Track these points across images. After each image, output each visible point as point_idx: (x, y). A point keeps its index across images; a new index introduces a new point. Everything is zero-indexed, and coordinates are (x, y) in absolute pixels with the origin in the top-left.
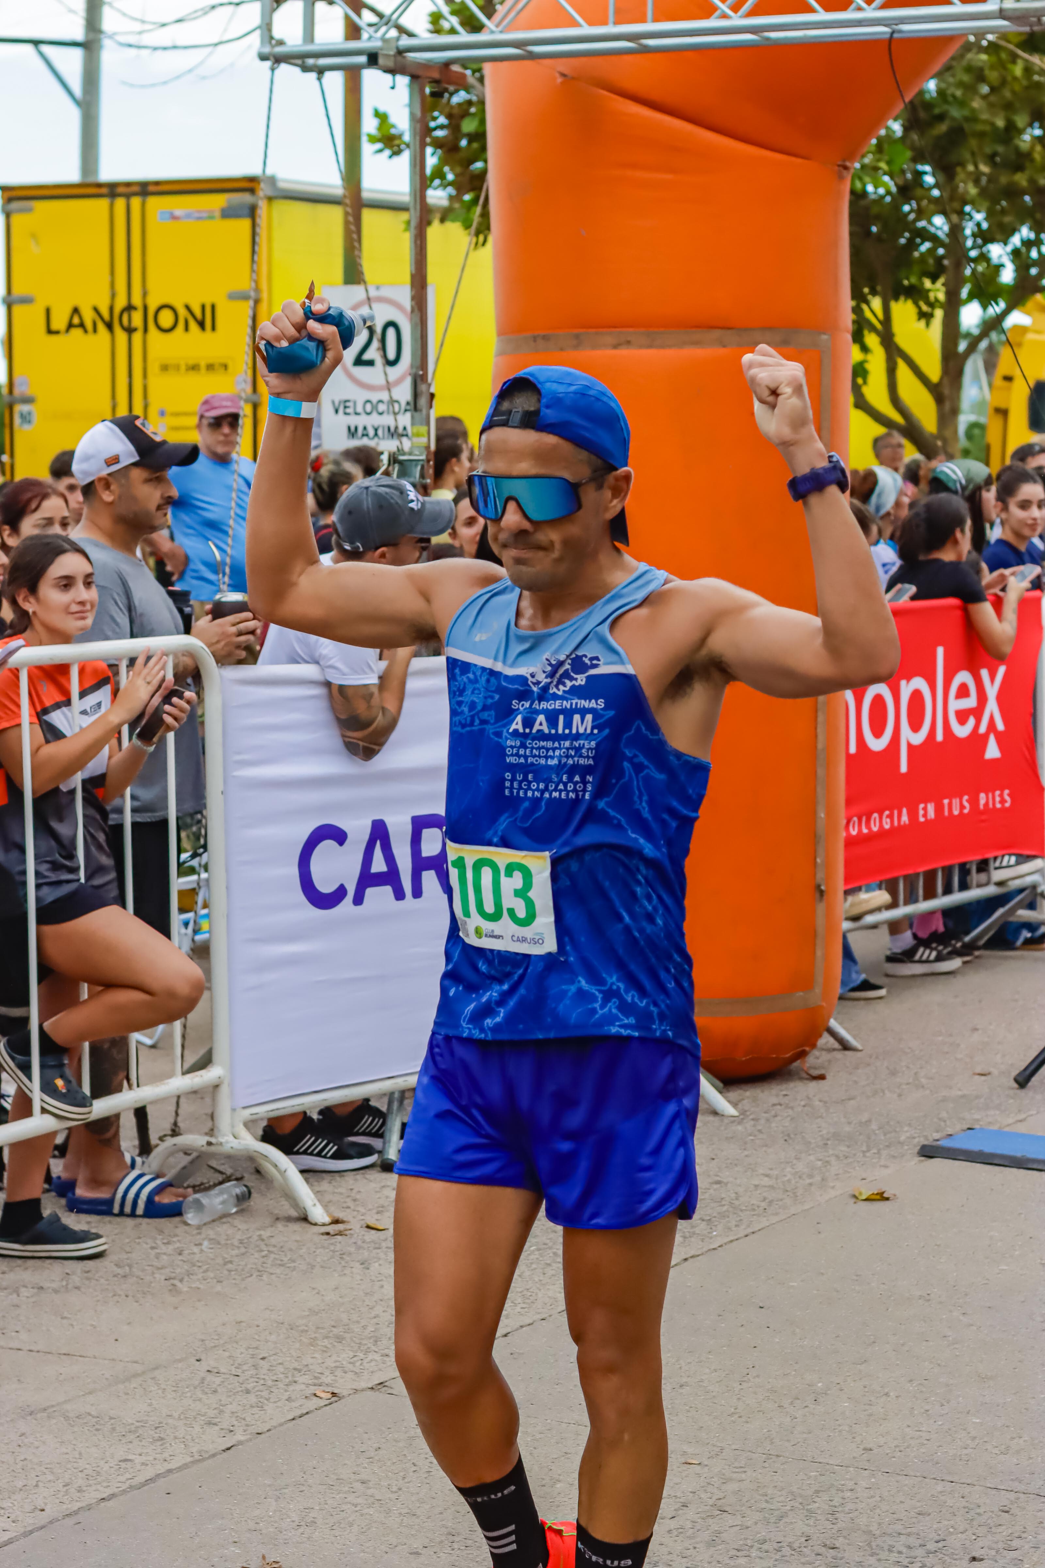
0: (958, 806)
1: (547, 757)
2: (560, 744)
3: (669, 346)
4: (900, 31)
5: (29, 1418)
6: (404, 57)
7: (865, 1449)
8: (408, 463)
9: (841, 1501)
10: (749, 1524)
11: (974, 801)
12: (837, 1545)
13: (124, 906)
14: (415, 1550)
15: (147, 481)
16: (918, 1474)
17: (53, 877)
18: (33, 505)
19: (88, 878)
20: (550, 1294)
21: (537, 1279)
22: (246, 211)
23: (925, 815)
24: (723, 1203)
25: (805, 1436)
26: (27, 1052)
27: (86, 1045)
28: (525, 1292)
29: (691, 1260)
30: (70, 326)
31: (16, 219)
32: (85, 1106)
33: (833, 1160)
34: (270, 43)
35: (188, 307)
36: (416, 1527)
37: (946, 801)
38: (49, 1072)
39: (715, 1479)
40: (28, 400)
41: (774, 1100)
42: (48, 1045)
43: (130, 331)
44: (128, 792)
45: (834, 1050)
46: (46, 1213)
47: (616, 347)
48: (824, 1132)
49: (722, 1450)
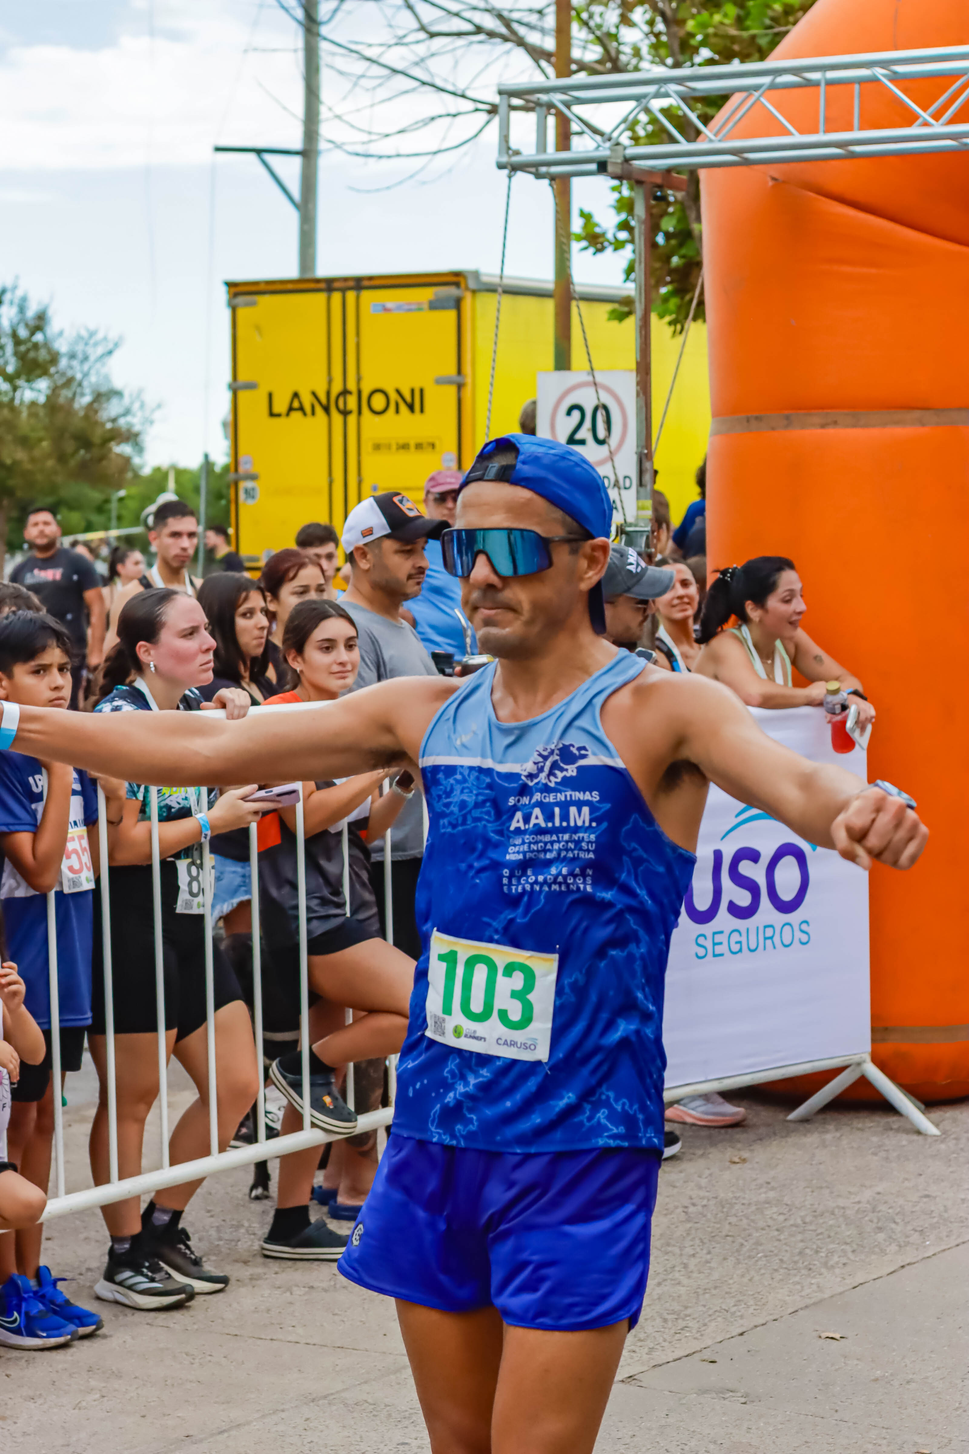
1: (545, 851)
2: (558, 837)
3: (873, 426)
5: (312, 1404)
6: (631, 165)
8: (634, 534)
13: (384, 938)
15: (397, 552)
17: (322, 912)
18: (291, 574)
19: (353, 913)
20: (780, 1296)
21: (766, 1283)
22: (452, 303)
24: (934, 1215)
26: (299, 1071)
27: (351, 1065)
28: (756, 1296)
29: (907, 1267)
30: (291, 409)
31: (241, 312)
32: (349, 1121)
34: (508, 153)
35: (398, 392)
38: (319, 1090)
40: (253, 477)
42: (318, 1066)
43: (345, 413)
44: (389, 832)
46: (313, 1219)
47: (823, 426)
49: (950, 1440)
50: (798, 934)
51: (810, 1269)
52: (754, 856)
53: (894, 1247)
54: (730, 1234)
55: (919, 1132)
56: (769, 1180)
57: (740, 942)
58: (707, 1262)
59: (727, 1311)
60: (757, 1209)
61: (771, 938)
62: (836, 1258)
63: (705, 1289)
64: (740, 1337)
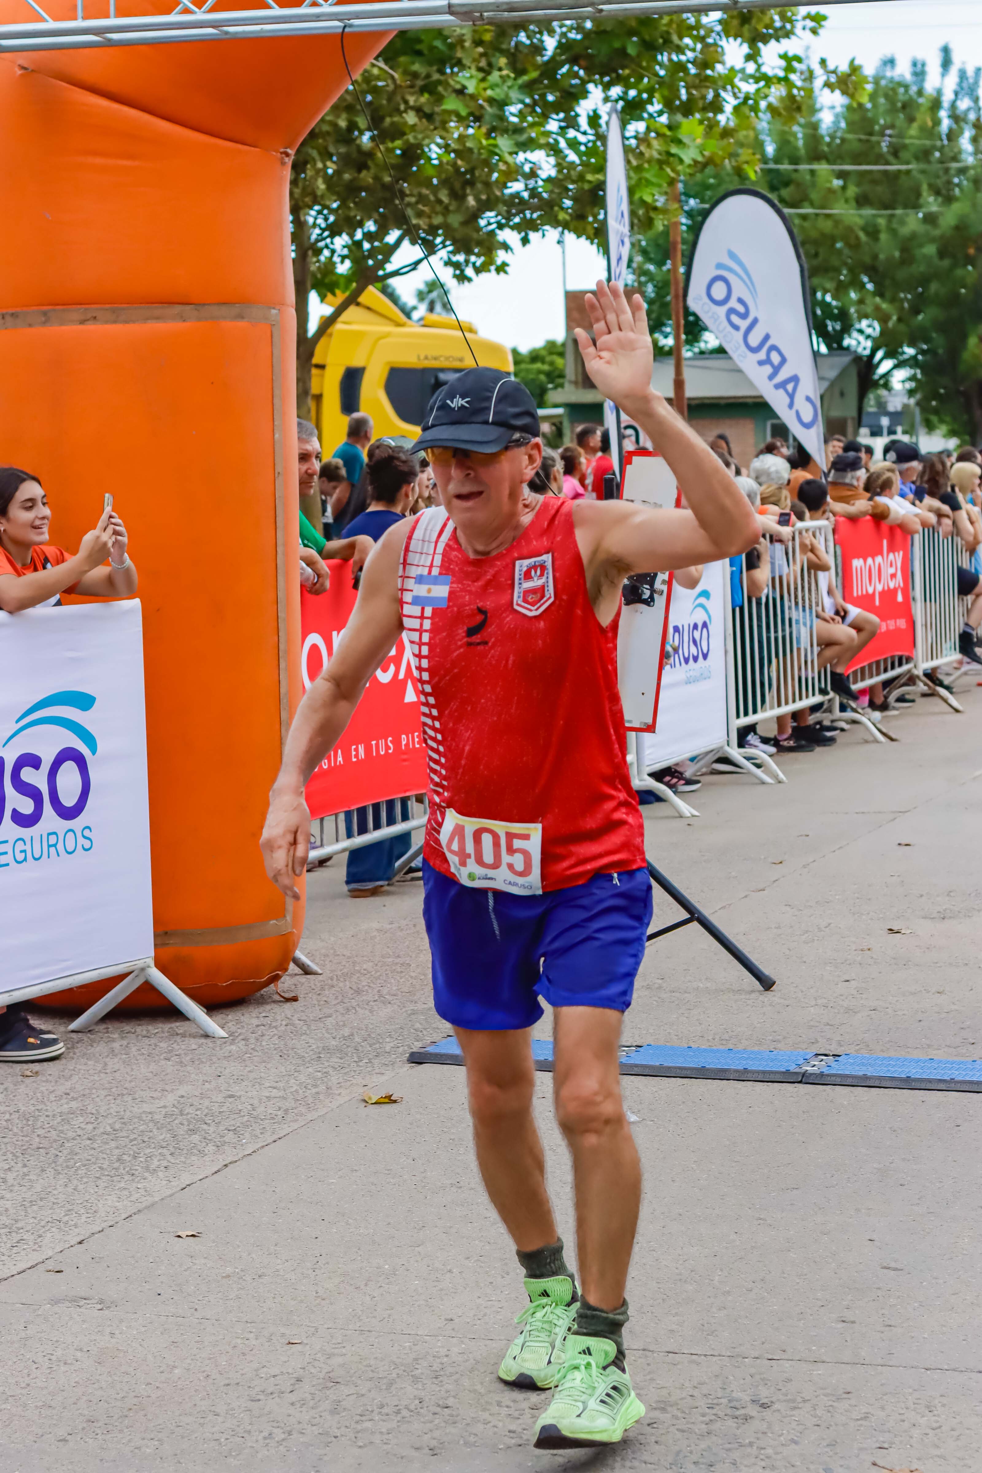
0: (383, 747)
3: (134, 322)
4: (351, 26)
7: (446, 1320)
9: (441, 1366)
10: (363, 1392)
11: (397, 742)
12: (450, 1405)
14: (61, 1438)
16: (503, 1338)
20: (109, 1203)
21: (92, 1191)
23: (356, 756)
24: (242, 1114)
25: (389, 1312)
28: (84, 1204)
29: (230, 1166)
33: (330, 1070)
36: (55, 1417)
37: (374, 743)
39: (319, 1355)
41: (255, 1022)
45: (296, 975)
47: (83, 322)
48: (314, 1047)
49: (317, 1329)
50: (81, 841)
51: (133, 1175)
52: (34, 762)
53: (211, 1148)
54: (41, 1146)
55: (207, 1036)
56: (68, 1091)
57: (24, 851)
58: (25, 1175)
59: (60, 1222)
60: (63, 1120)
61: (55, 845)
62: (155, 1163)
63: (31, 1202)
64: (80, 1245)
